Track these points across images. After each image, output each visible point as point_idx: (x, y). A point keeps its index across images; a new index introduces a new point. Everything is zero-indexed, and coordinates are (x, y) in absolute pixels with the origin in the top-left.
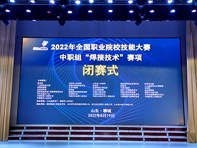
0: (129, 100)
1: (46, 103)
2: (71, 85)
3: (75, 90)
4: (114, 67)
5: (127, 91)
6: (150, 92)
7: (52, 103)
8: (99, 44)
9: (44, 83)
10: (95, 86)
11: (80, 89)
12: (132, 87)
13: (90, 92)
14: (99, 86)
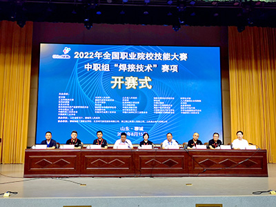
0: (164, 116)
1: (68, 120)
2: (98, 99)
3: (103, 105)
4: (147, 79)
5: (161, 106)
6: (187, 108)
7: (75, 120)
8: (129, 52)
9: (67, 97)
10: (126, 100)
11: (108, 104)
12: (166, 102)
13: (120, 107)
14: (130, 100)
